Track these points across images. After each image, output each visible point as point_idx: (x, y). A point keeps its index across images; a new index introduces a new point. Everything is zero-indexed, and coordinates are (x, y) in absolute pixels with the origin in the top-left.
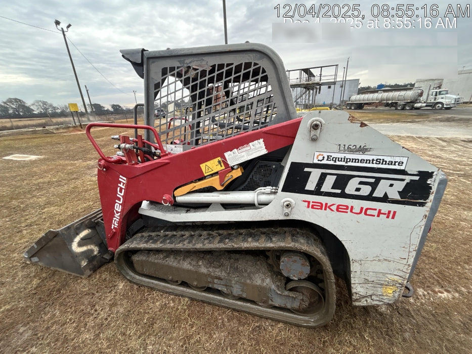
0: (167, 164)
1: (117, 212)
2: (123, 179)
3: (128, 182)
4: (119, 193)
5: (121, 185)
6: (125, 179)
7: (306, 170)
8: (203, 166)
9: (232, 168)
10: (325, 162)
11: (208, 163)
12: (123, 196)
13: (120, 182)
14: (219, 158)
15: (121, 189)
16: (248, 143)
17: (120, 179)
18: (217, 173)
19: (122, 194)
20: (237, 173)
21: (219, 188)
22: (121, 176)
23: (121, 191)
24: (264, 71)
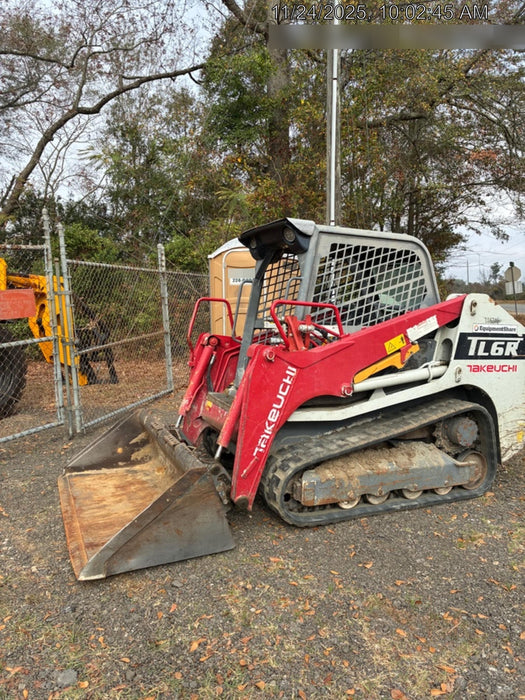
0: (353, 344)
1: (270, 424)
2: (292, 371)
3: (298, 374)
4: (281, 392)
5: (287, 381)
6: (294, 370)
7: (469, 338)
8: (387, 345)
9: (413, 344)
10: (479, 331)
11: (392, 341)
12: (285, 397)
13: (286, 376)
14: (402, 335)
15: (286, 385)
16: (425, 319)
17: (288, 372)
18: (399, 351)
19: (285, 394)
20: (415, 349)
21: (400, 366)
22: (290, 368)
23: (284, 390)
24: (418, 259)
